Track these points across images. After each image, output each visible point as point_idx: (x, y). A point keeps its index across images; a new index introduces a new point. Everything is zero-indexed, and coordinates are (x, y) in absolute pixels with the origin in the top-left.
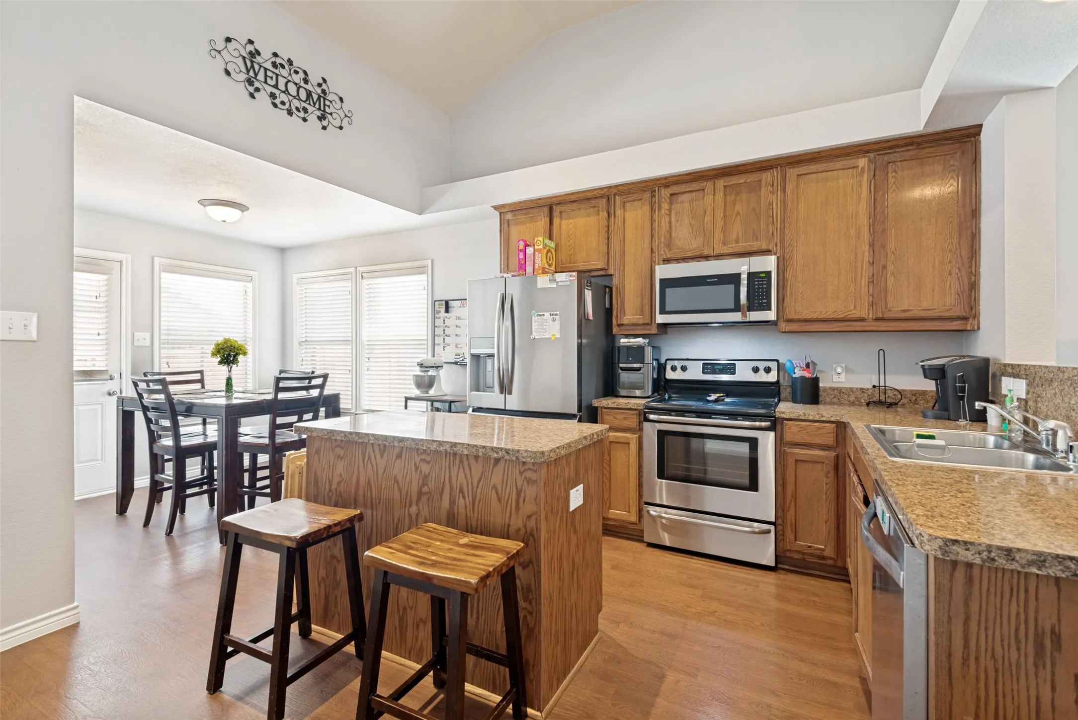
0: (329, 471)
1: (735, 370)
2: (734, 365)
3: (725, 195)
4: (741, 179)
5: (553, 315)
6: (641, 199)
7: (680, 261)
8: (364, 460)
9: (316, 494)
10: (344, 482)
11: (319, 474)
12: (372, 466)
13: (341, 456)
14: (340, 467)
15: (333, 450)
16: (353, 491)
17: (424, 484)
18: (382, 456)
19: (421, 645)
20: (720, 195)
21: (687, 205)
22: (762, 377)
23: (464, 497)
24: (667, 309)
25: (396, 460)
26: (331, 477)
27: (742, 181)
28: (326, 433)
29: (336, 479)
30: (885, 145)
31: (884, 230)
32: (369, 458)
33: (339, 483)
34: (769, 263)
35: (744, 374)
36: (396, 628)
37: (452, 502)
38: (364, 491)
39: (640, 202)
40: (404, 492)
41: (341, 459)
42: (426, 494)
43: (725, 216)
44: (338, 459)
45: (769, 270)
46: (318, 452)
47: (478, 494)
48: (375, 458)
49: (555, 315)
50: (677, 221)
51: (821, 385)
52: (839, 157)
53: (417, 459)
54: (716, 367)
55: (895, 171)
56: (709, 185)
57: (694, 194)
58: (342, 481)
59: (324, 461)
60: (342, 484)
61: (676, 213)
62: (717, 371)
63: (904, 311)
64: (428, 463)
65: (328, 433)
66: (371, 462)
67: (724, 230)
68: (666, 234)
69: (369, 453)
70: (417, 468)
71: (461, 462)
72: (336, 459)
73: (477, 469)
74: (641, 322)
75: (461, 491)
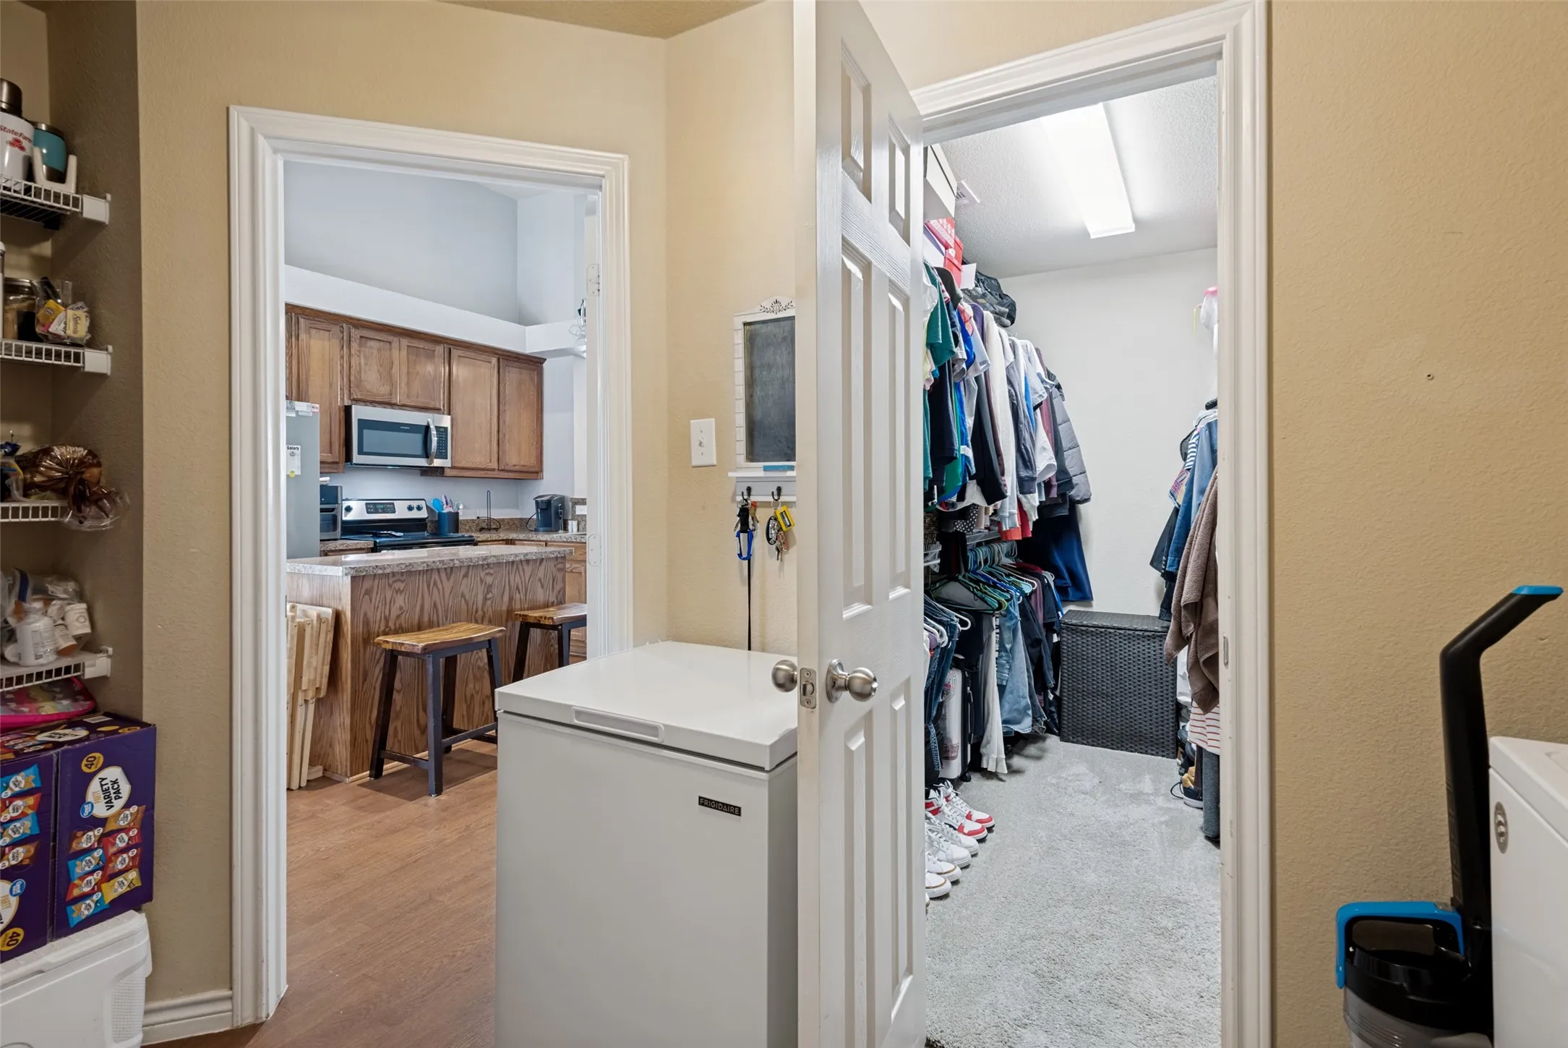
0: (385, 608)
1: (394, 509)
2: (393, 504)
3: (408, 354)
4: (421, 344)
5: (291, 448)
6: (329, 331)
7: (368, 404)
8: (428, 587)
9: (366, 637)
10: (404, 614)
11: (370, 615)
12: (438, 590)
13: (401, 589)
14: (400, 600)
15: (390, 586)
16: (417, 617)
17: (488, 593)
18: (448, 579)
19: (487, 714)
20: (404, 353)
21: (375, 352)
22: (415, 514)
23: (519, 593)
24: (365, 450)
25: (463, 579)
26: (387, 613)
27: (421, 346)
28: (403, 566)
29: (395, 612)
30: (505, 353)
31: (505, 411)
32: (435, 584)
33: (398, 617)
34: (446, 421)
35: (401, 512)
36: (463, 716)
37: (511, 599)
38: (429, 614)
39: (328, 333)
40: (471, 603)
41: (401, 592)
42: (489, 599)
43: (408, 373)
44: (397, 594)
45: (446, 426)
46: (368, 592)
47: (529, 587)
48: (441, 582)
49: (294, 449)
50: (366, 364)
51: (460, 518)
52: (480, 351)
53: (482, 574)
54: (377, 506)
55: (509, 372)
56: (395, 340)
57: (382, 343)
58: (402, 613)
59: (378, 599)
60: (403, 616)
61: (365, 357)
62: (380, 511)
63: (515, 466)
64: (492, 575)
65: (406, 566)
66: (437, 587)
67: (408, 384)
68: (356, 375)
69: (435, 580)
70: (482, 581)
71: (517, 568)
72: (395, 594)
73: (528, 569)
74: (330, 460)
75: (518, 588)
